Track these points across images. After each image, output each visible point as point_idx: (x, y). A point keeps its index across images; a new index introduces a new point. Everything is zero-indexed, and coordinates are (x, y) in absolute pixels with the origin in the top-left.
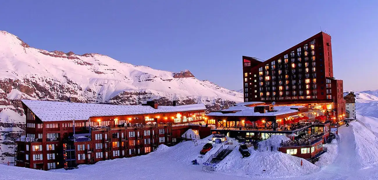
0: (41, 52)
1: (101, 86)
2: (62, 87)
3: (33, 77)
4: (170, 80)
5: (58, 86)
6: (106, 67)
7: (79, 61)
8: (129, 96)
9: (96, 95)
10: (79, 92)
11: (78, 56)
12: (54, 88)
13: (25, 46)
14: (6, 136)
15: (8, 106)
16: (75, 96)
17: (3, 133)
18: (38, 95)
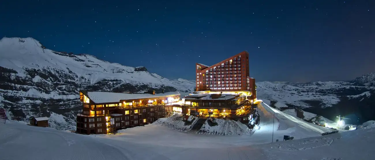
0: (53, 52)
1: (90, 76)
2: (66, 75)
3: (48, 68)
4: (132, 72)
5: (63, 74)
6: (93, 63)
7: (76, 58)
8: (107, 82)
9: (87, 81)
10: (76, 79)
11: (76, 56)
12: (60, 75)
13: (44, 48)
14: (32, 106)
15: (33, 87)
16: (73, 81)
17: (30, 104)
18: (51, 80)
